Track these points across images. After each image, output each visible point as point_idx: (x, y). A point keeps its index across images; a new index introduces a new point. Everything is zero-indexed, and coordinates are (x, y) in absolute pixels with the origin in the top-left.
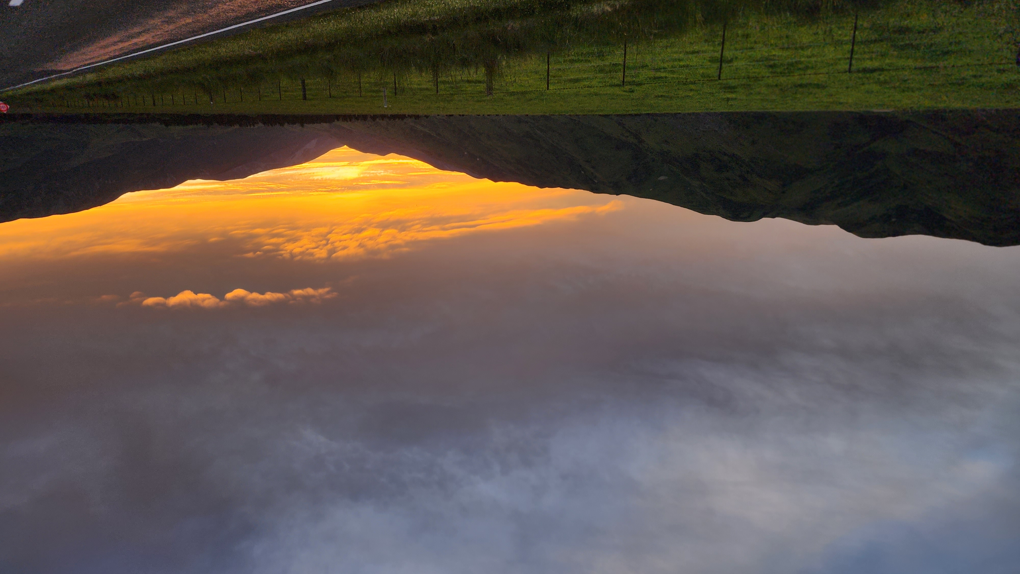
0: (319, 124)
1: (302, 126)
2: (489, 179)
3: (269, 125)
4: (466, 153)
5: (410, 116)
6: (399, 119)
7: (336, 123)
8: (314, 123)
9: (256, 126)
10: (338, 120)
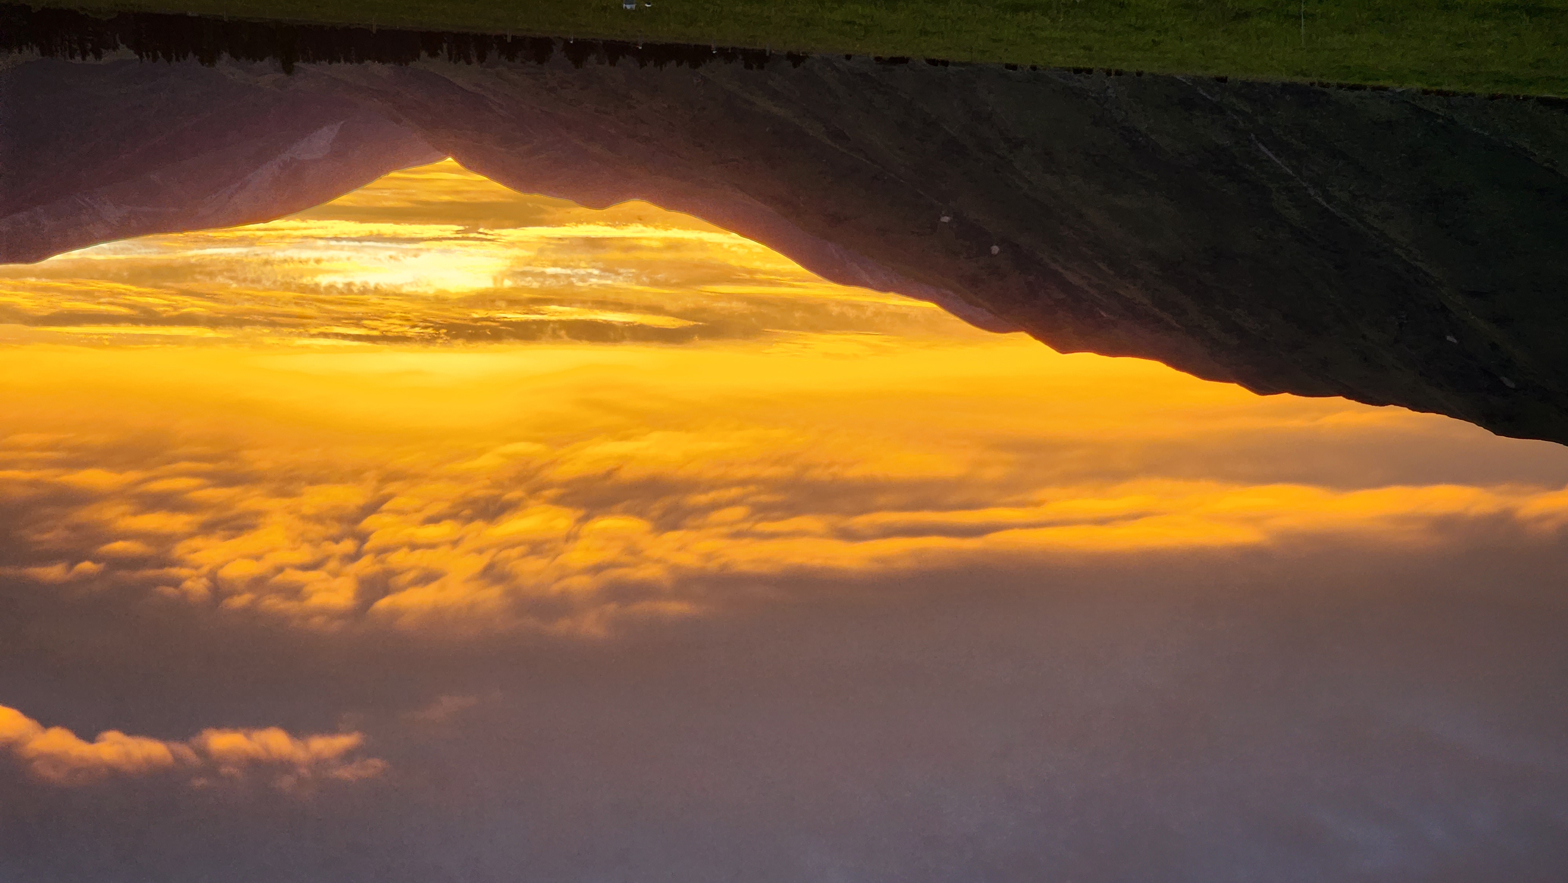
0: (356, 64)
1: (288, 69)
2: (1037, 337)
3: (160, 55)
4: (946, 219)
5: (728, 54)
6: (679, 64)
7: (424, 63)
8: (332, 58)
9: (108, 57)
10: (433, 54)
